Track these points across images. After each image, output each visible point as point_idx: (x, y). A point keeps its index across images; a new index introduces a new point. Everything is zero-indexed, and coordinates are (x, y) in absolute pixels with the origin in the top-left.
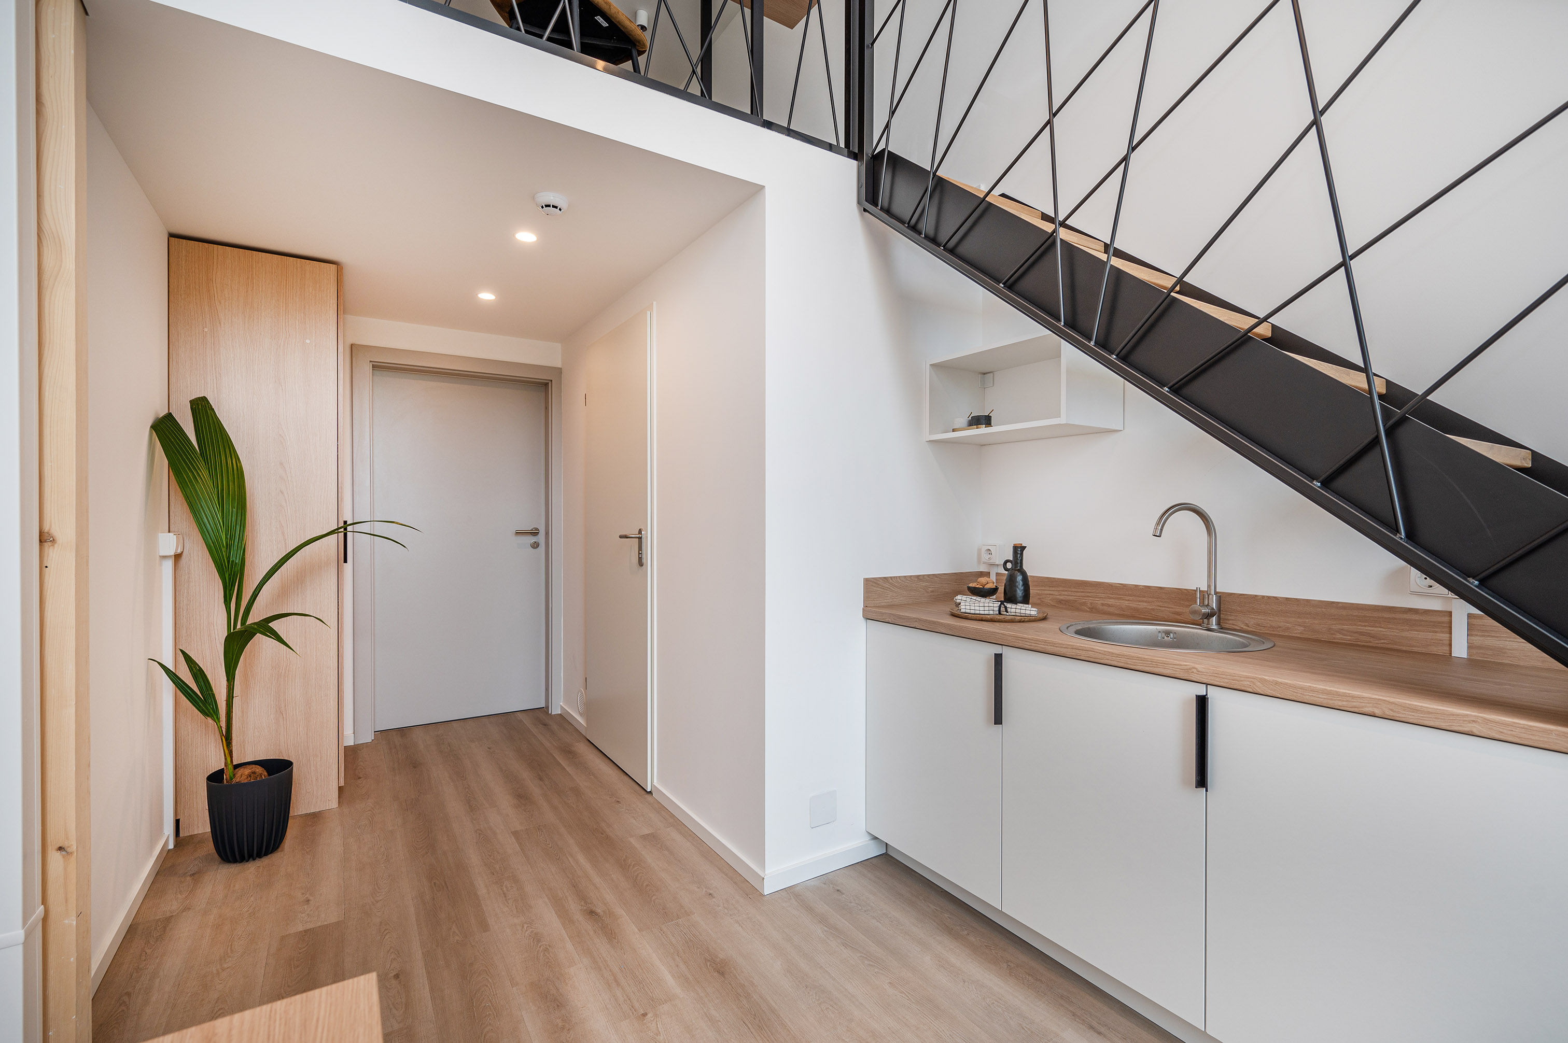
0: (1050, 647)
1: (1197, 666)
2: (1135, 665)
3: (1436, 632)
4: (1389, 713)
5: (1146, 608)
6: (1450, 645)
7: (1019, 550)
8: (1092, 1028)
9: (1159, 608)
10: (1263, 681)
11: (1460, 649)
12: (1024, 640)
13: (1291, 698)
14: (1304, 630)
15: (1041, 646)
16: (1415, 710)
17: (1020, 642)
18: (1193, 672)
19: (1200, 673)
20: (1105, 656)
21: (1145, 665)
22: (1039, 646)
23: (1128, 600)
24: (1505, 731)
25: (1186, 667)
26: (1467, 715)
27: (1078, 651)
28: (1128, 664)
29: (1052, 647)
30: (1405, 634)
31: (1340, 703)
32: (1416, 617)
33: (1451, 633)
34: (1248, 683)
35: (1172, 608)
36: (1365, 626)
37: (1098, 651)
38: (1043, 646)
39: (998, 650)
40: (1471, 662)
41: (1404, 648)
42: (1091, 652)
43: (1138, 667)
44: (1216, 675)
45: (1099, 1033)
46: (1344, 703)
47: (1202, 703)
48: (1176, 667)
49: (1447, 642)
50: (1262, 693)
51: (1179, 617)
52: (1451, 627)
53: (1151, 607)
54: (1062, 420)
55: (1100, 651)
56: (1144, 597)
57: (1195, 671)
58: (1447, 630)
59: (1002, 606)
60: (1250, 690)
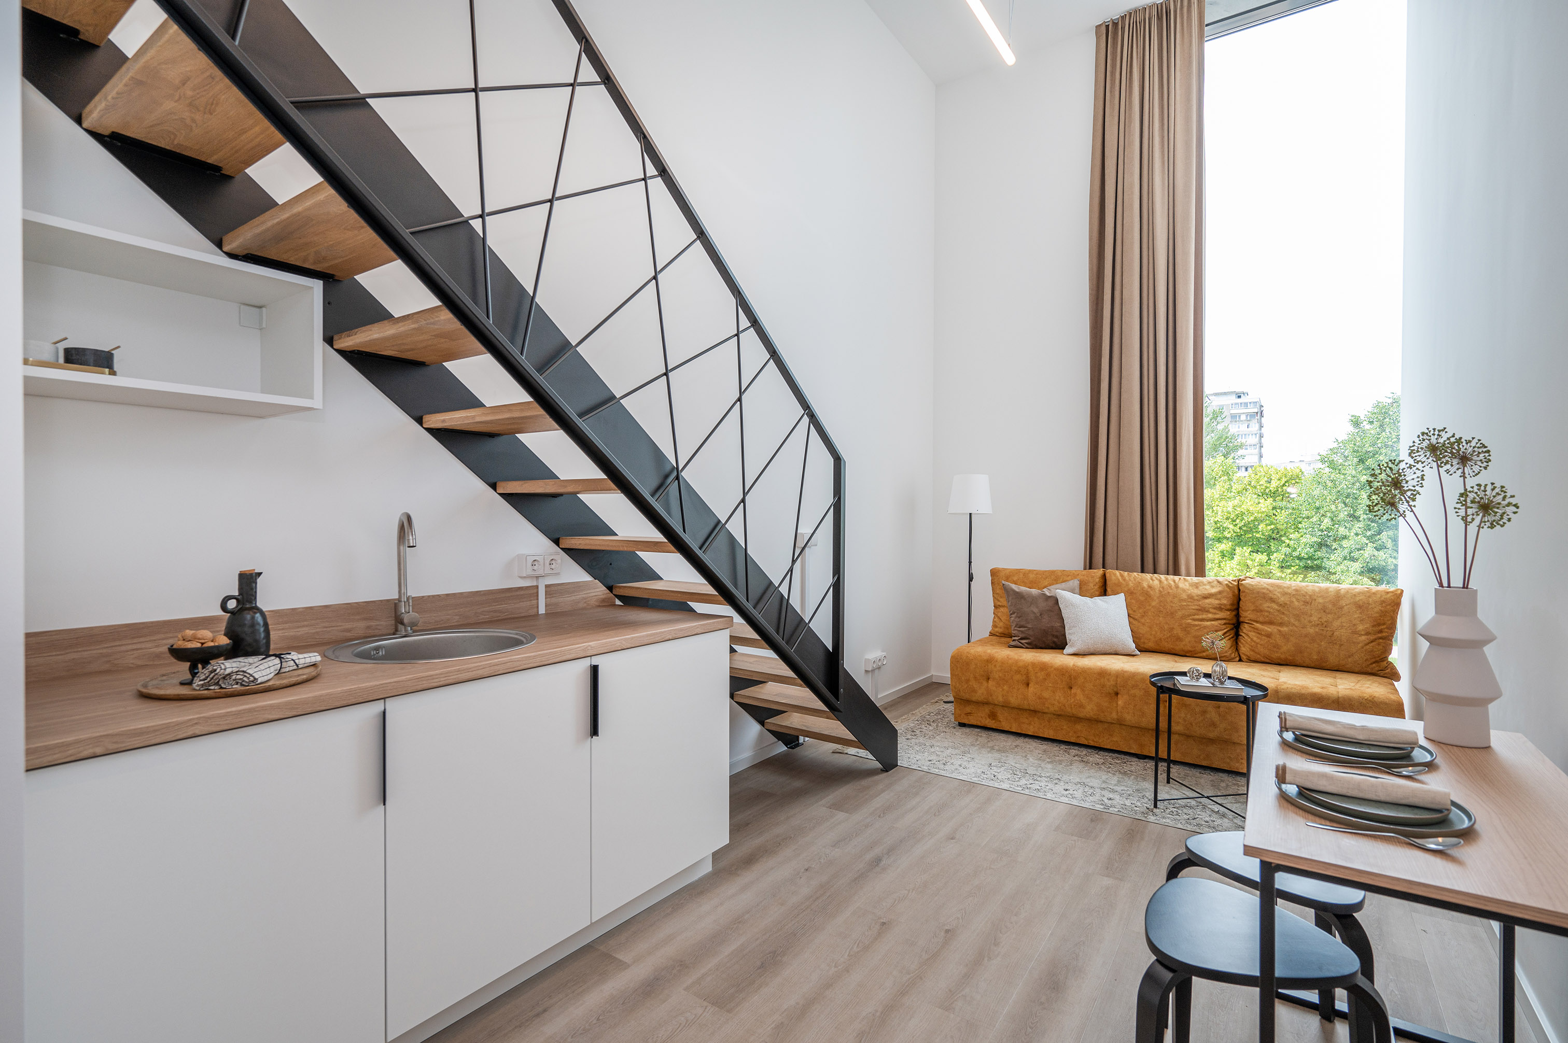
3: (531, 600)
4: (675, 636)
5: (308, 633)
6: (538, 607)
7: (248, 581)
9: (325, 629)
11: (542, 610)
14: (460, 618)
18: (587, 650)
19: (592, 649)
23: (283, 629)
24: (705, 628)
27: (496, 668)
28: (542, 661)
30: (517, 606)
32: (522, 592)
33: (538, 599)
35: (341, 626)
36: (496, 605)
40: (548, 615)
41: (516, 616)
44: (601, 646)
46: (659, 638)
48: (577, 650)
49: (536, 606)
50: (627, 647)
51: (348, 634)
52: (538, 596)
53: (314, 631)
56: (305, 620)
58: (536, 598)
59: (283, 660)
60: (620, 649)
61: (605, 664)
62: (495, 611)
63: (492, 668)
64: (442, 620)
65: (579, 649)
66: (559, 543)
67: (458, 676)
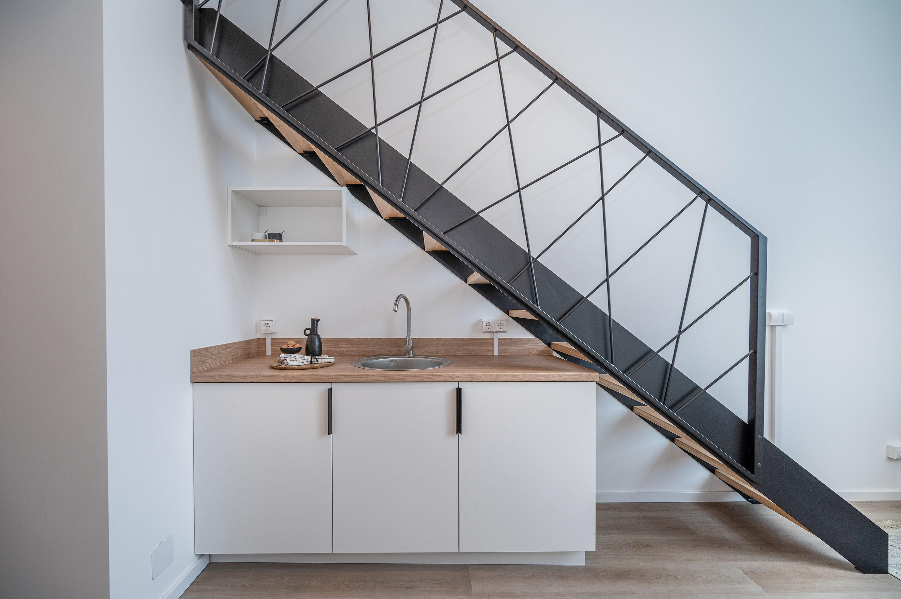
0: (370, 378)
1: (455, 374)
2: (423, 379)
3: (489, 346)
4: (532, 379)
5: (372, 350)
6: (493, 351)
7: (315, 322)
8: (407, 588)
9: (379, 349)
10: (485, 375)
11: (496, 353)
12: (351, 376)
13: (497, 381)
14: (444, 352)
15: (364, 378)
16: (539, 376)
17: (348, 378)
18: (454, 377)
19: (457, 377)
20: (407, 377)
21: (429, 378)
22: (362, 378)
23: (362, 347)
24: (565, 378)
25: (450, 375)
26: (554, 374)
27: (389, 377)
28: (419, 379)
29: (372, 378)
30: (479, 348)
31: (515, 379)
32: (483, 341)
33: (493, 346)
34: (479, 377)
35: (386, 349)
36: (466, 347)
37: (401, 375)
38: (365, 378)
39: (329, 386)
40: (499, 356)
41: (479, 354)
42: (397, 377)
43: (425, 380)
44: (465, 376)
45: (412, 588)
46: (516, 378)
47: (459, 391)
48: (445, 376)
49: (492, 350)
50: (485, 381)
51: (389, 353)
52: (493, 344)
53: (375, 349)
54: (344, 243)
55: (403, 375)
56: (371, 344)
57: (455, 376)
58: (492, 345)
59: (313, 358)
60: (480, 381)
61: (468, 390)
62: (465, 350)
63: (386, 377)
64: (435, 352)
65: (447, 376)
66: (509, 313)
67: (366, 378)
